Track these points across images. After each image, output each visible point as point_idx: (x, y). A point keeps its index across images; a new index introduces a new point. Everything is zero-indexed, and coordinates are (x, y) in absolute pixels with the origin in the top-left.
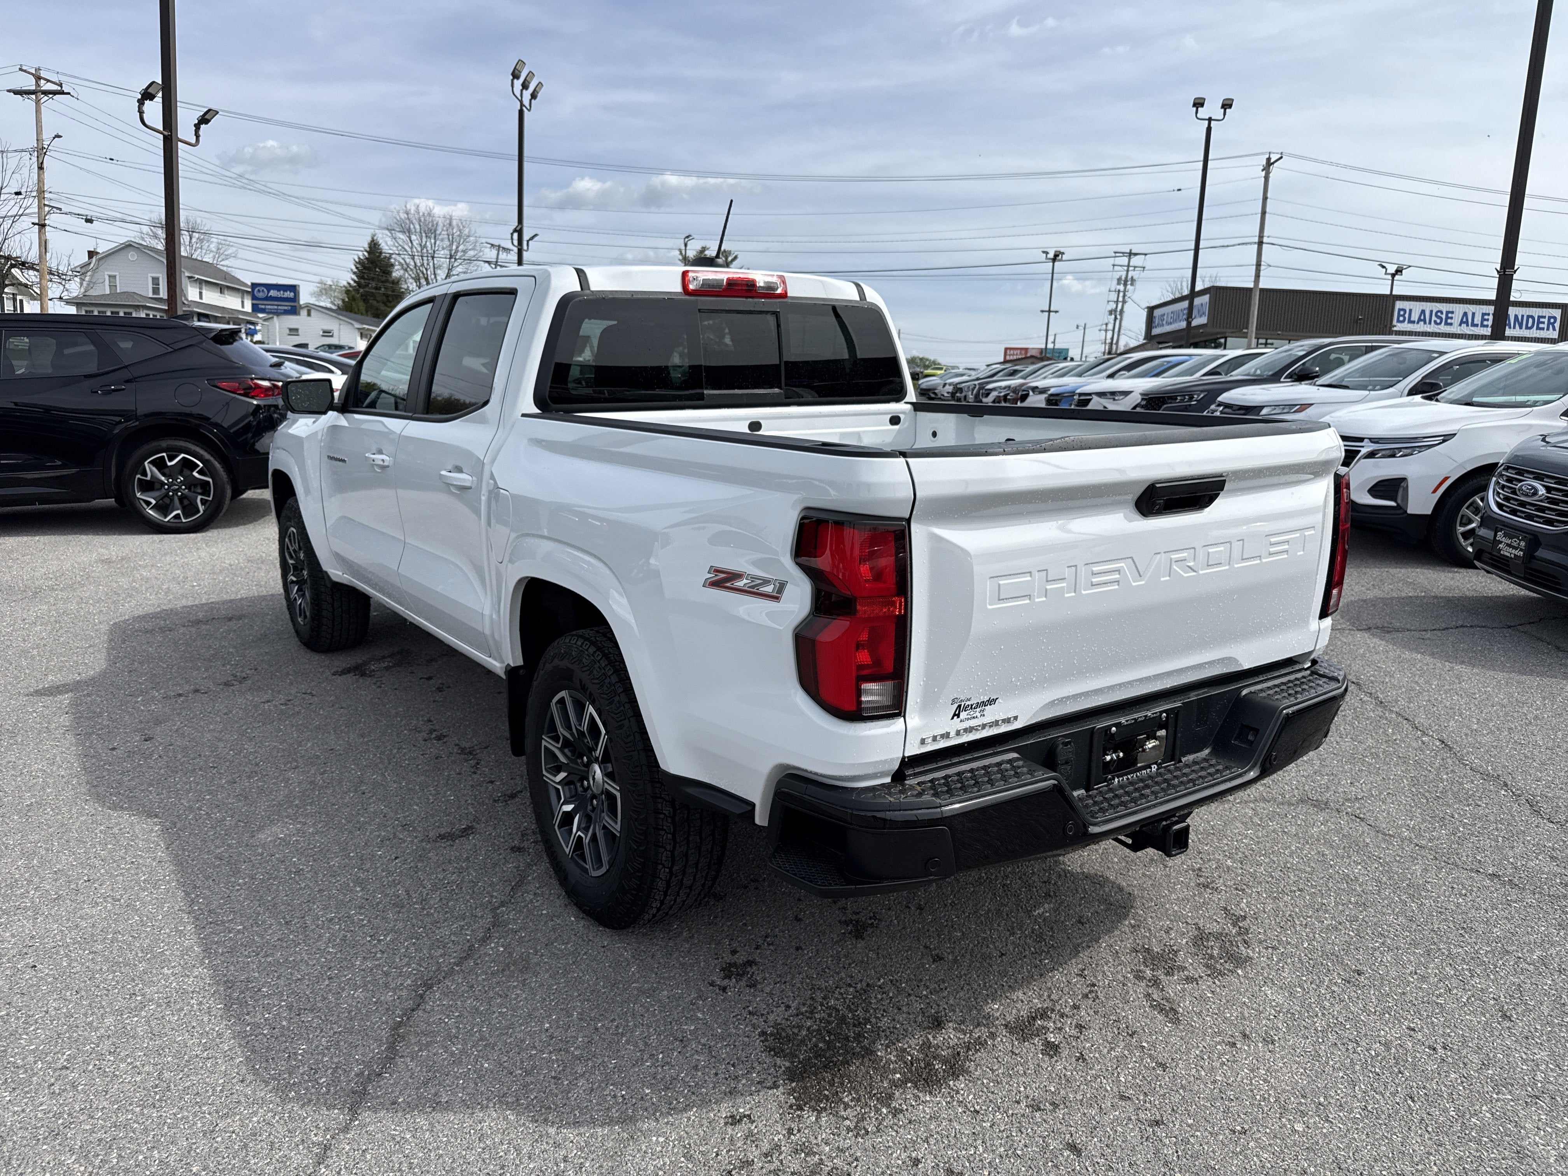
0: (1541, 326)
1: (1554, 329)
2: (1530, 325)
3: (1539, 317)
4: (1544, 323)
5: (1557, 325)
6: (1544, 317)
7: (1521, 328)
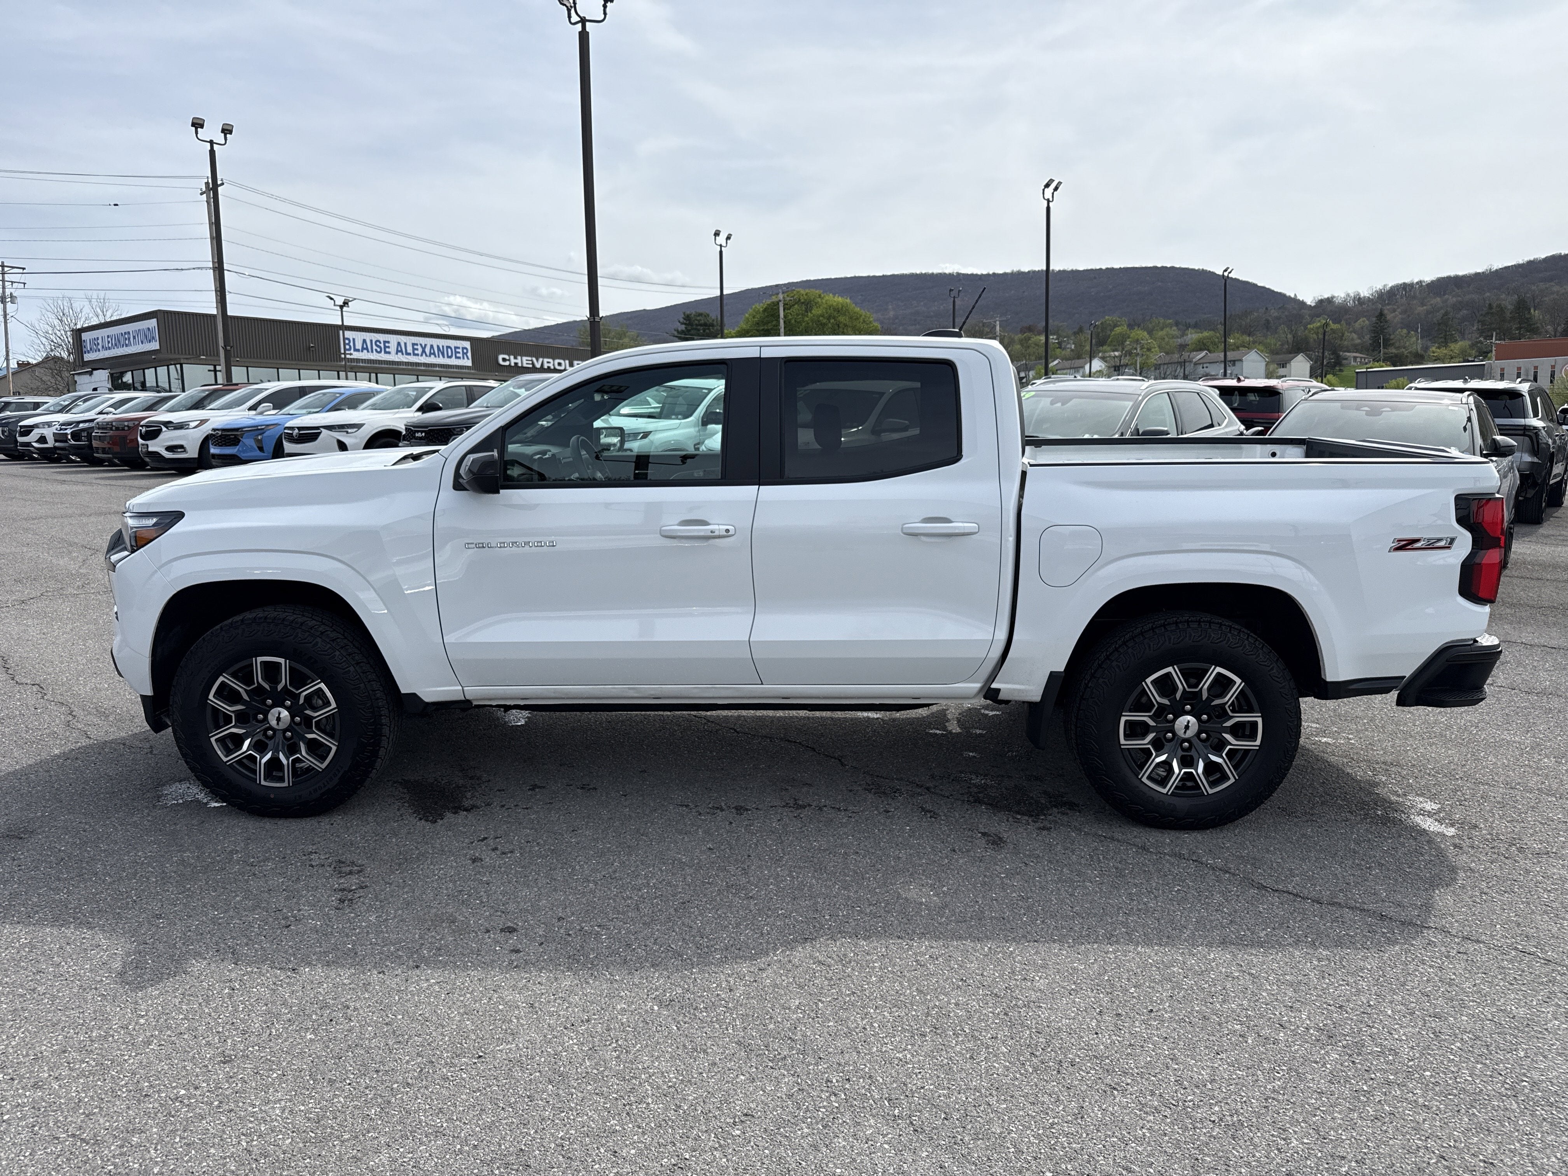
6: (459, 348)
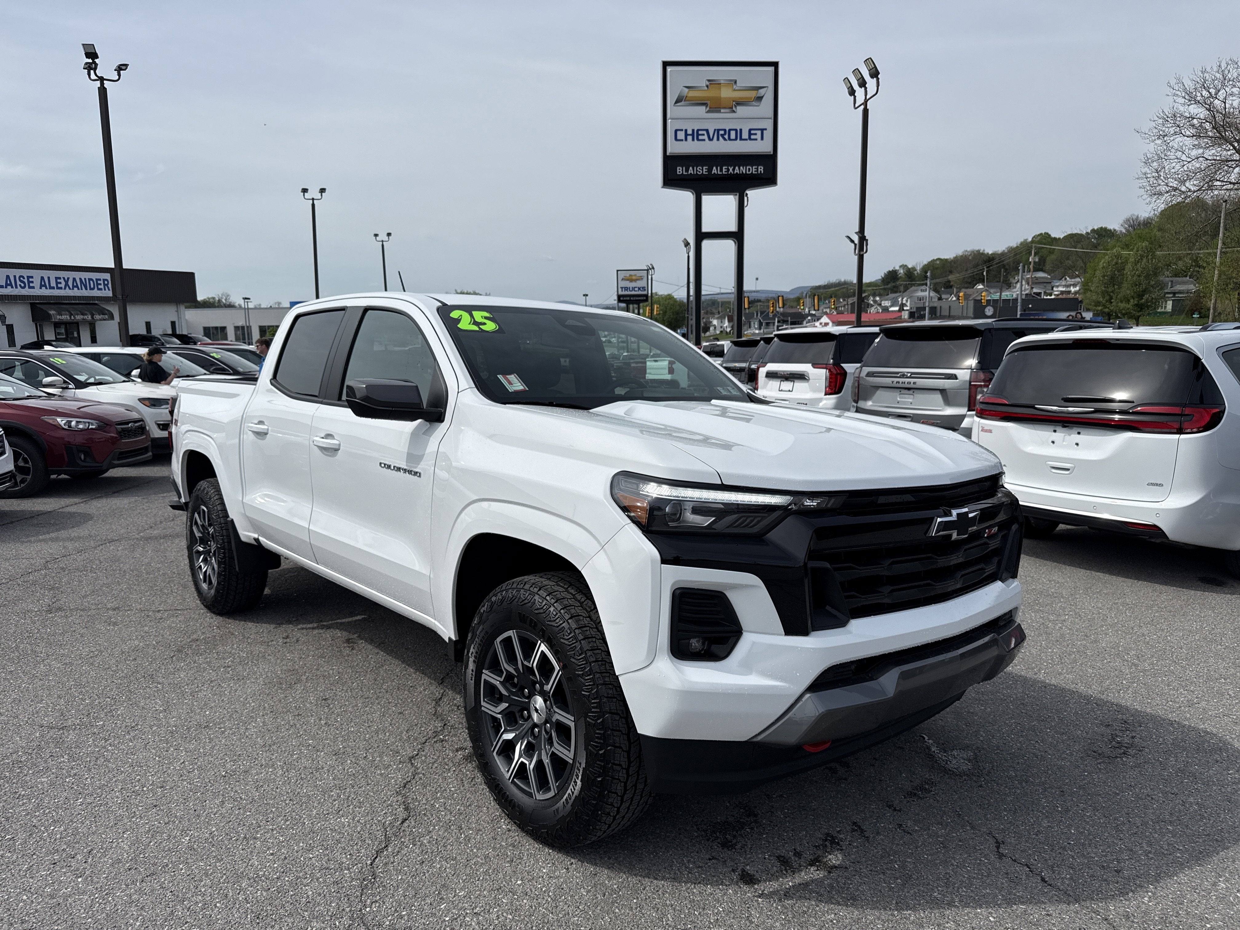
0: (100, 287)
1: (109, 290)
2: (92, 286)
3: (97, 280)
4: (100, 284)
5: (110, 286)
7: (86, 289)
